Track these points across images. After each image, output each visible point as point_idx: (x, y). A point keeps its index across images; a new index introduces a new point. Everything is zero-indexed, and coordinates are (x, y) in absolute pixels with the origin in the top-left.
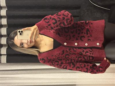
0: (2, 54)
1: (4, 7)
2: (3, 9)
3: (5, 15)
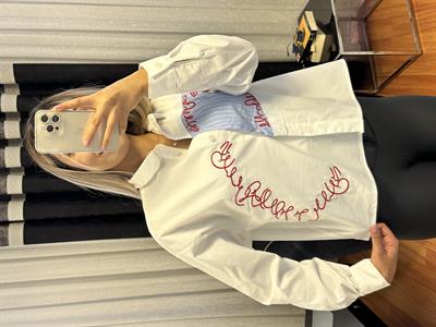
0: (10, 220)
1: (10, 86)
2: (6, 90)
3: (15, 110)
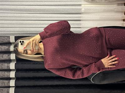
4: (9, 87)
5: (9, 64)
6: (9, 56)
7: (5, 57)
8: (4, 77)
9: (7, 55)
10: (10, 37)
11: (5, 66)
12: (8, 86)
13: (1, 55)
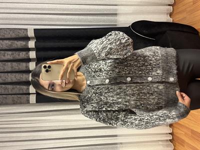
2: (31, 40)
4: (29, 94)
5: (28, 63)
6: (27, 54)
7: (22, 55)
8: (21, 80)
9: (24, 53)
10: (28, 30)
11: (23, 66)
12: (27, 92)
13: (17, 53)
